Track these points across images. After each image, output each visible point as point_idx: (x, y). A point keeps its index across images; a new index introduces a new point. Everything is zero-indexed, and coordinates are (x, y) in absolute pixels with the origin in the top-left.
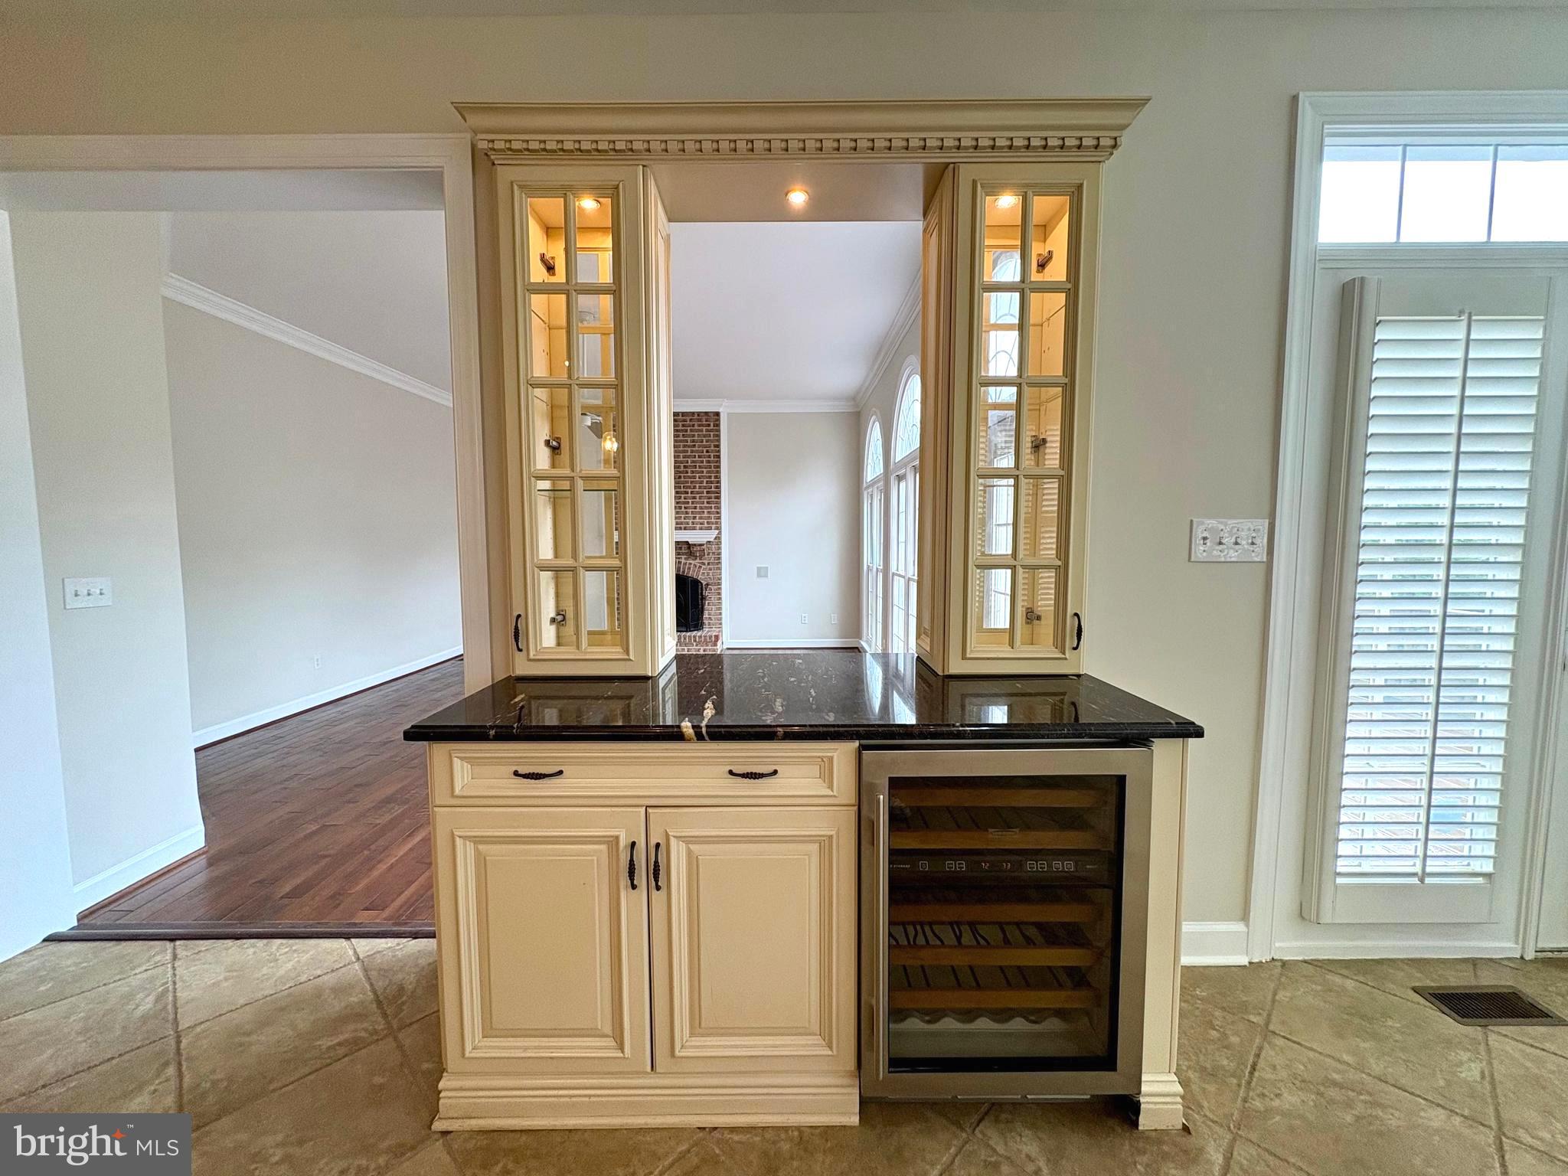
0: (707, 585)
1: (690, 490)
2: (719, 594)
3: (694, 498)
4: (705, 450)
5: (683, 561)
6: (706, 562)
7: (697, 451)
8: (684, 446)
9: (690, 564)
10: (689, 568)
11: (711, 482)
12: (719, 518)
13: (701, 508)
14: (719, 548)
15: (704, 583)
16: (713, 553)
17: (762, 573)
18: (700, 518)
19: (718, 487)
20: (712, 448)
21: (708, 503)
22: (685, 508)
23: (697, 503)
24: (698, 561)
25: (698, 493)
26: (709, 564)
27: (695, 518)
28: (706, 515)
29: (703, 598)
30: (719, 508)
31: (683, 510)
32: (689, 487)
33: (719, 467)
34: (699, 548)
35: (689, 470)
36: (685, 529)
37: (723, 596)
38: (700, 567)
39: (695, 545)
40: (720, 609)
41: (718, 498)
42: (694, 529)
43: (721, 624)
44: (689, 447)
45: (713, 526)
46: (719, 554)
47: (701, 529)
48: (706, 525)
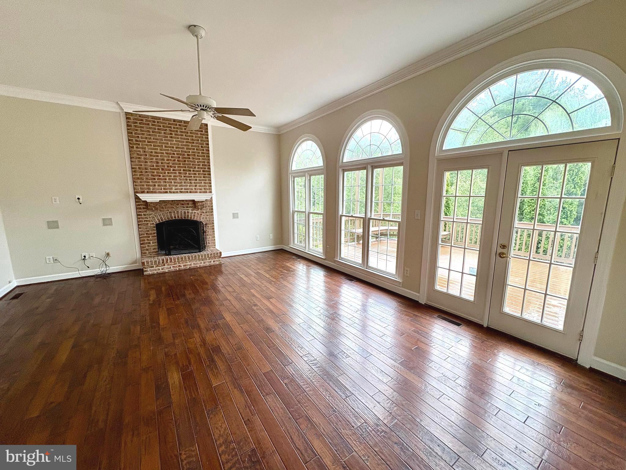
0: (206, 224)
1: (192, 169)
2: (213, 229)
3: (195, 174)
4: (200, 146)
5: (190, 211)
6: (205, 211)
7: (196, 146)
8: (187, 142)
9: (195, 213)
10: (194, 215)
11: (205, 165)
12: (211, 186)
13: (200, 180)
14: (212, 203)
15: (204, 223)
16: (209, 206)
17: (235, 216)
18: (200, 186)
19: (209, 168)
20: (205, 145)
21: (204, 177)
22: (190, 180)
23: (197, 177)
24: (200, 211)
25: (197, 171)
26: (206, 212)
27: (196, 186)
28: (203, 184)
29: (204, 232)
30: (210, 180)
31: (188, 181)
32: (192, 167)
33: (209, 157)
34: (201, 204)
35: (191, 157)
36: (190, 192)
37: (215, 230)
38: (201, 214)
39: (199, 202)
40: (214, 237)
41: (210, 174)
42: (196, 192)
43: (215, 245)
44: (190, 143)
45: (208, 191)
46: (212, 207)
47: (200, 193)
48: (203, 190)
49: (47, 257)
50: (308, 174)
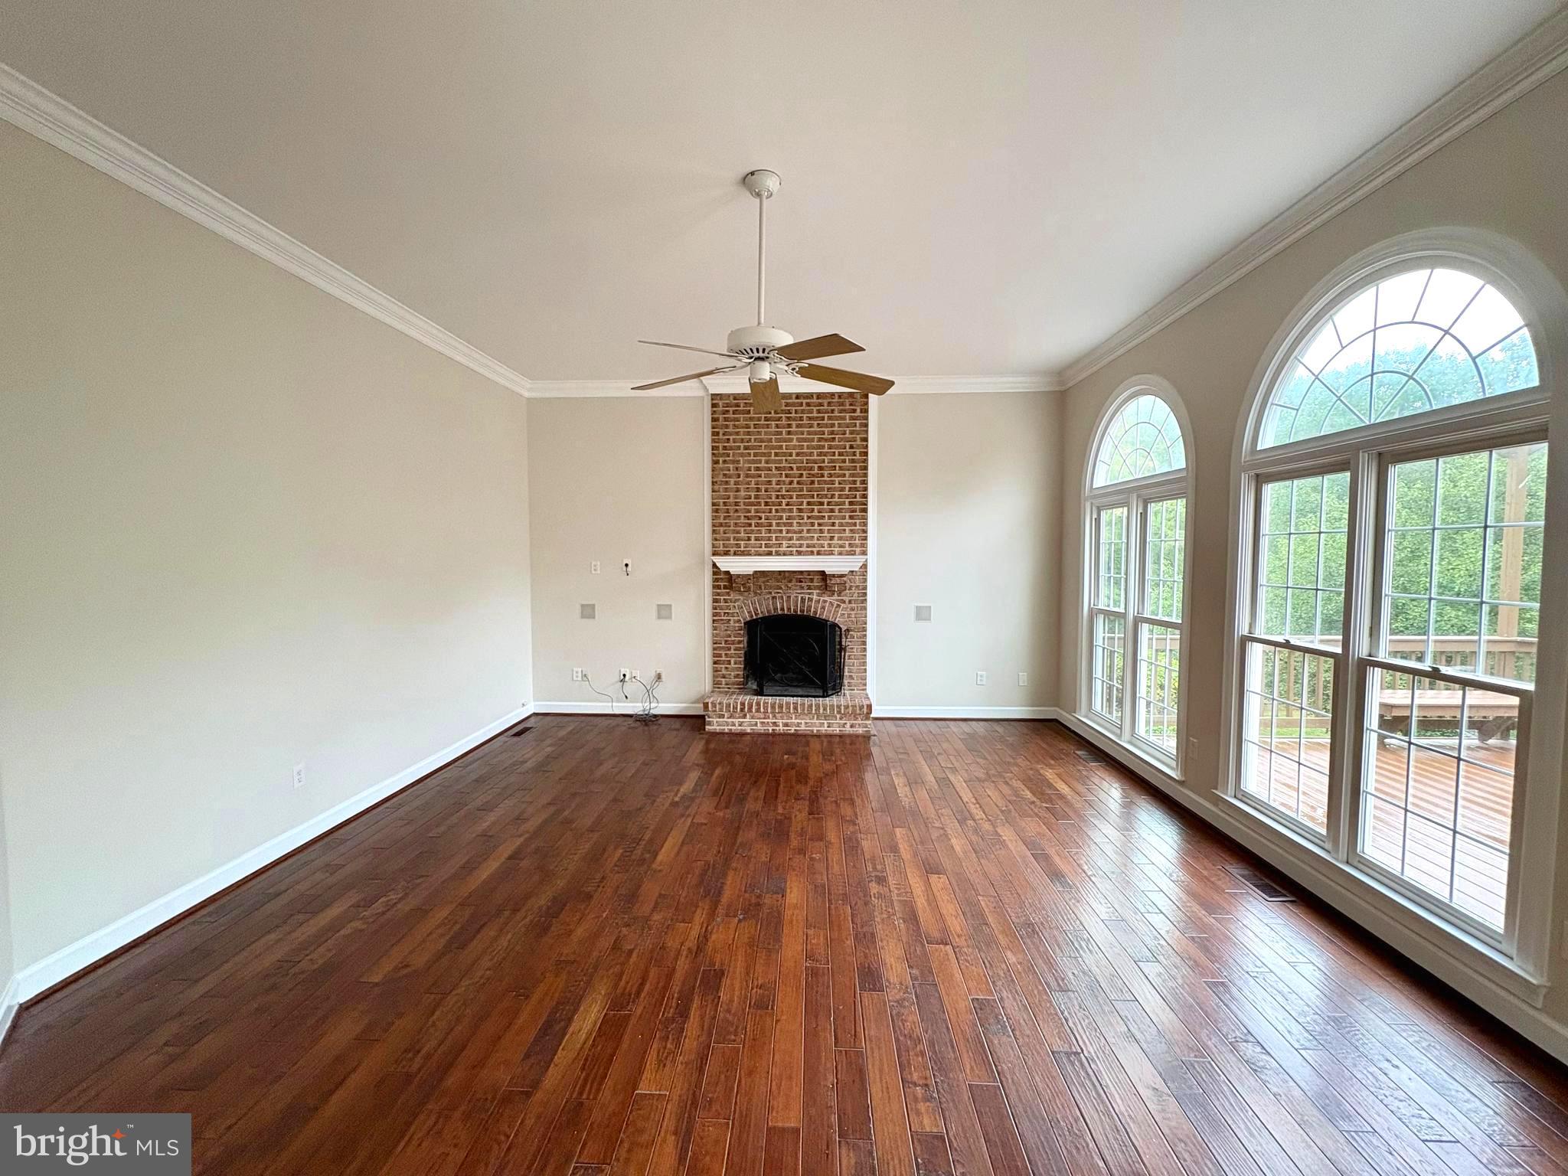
0: (848, 630)
1: (826, 501)
2: (864, 643)
3: (832, 511)
4: (848, 444)
5: (815, 597)
6: (847, 599)
7: (837, 447)
8: (820, 440)
9: (825, 601)
10: (823, 608)
11: (856, 489)
12: (865, 539)
13: (841, 525)
14: (865, 580)
15: (844, 628)
16: (857, 587)
17: (922, 614)
18: (840, 539)
19: (865, 496)
20: (859, 442)
21: (851, 517)
22: (819, 525)
23: (836, 517)
24: (836, 597)
25: (837, 504)
26: (850, 602)
27: (832, 538)
28: (847, 534)
29: (842, 649)
30: (865, 524)
31: (816, 527)
32: (826, 496)
33: (866, 468)
34: (838, 580)
35: (826, 473)
36: (819, 553)
37: (869, 647)
38: (838, 606)
39: (834, 576)
40: (864, 664)
41: (865, 510)
42: (831, 553)
43: (865, 685)
44: (826, 440)
45: (858, 550)
46: (865, 588)
47: (840, 554)
48: (847, 548)
49: (575, 669)
50: (1138, 497)
